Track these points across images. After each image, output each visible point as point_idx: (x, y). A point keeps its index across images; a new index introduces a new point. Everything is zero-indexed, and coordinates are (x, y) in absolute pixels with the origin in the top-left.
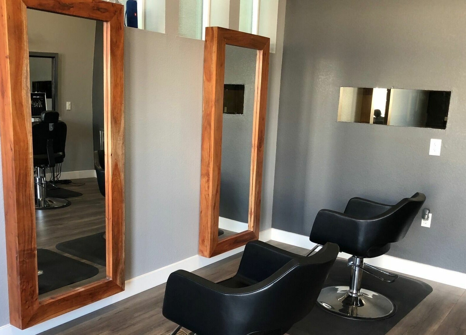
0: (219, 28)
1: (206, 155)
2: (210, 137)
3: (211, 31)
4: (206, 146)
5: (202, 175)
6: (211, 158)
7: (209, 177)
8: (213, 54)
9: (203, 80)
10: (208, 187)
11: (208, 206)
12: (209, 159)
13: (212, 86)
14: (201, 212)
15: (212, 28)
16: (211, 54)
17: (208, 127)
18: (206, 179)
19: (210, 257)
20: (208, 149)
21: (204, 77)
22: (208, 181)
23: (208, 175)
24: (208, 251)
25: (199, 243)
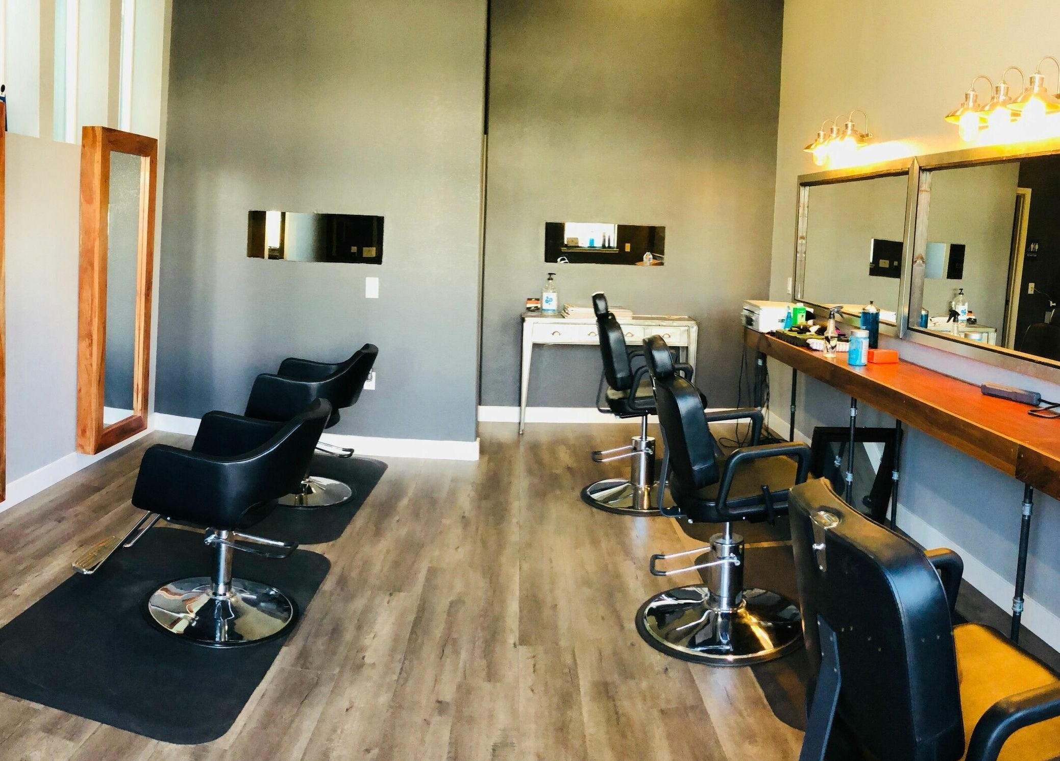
0: (104, 128)
1: (86, 307)
2: (93, 282)
3: (90, 131)
4: (87, 294)
5: (80, 338)
6: (95, 312)
7: (92, 340)
8: (95, 165)
9: (80, 201)
10: (91, 355)
11: (90, 382)
12: (91, 314)
13: (95, 211)
14: (80, 390)
15: (93, 128)
16: (92, 164)
17: (89, 268)
18: (87, 342)
19: (95, 454)
20: (90, 300)
21: (81, 196)
22: (91, 345)
23: (90, 336)
24: (91, 445)
25: (77, 435)
